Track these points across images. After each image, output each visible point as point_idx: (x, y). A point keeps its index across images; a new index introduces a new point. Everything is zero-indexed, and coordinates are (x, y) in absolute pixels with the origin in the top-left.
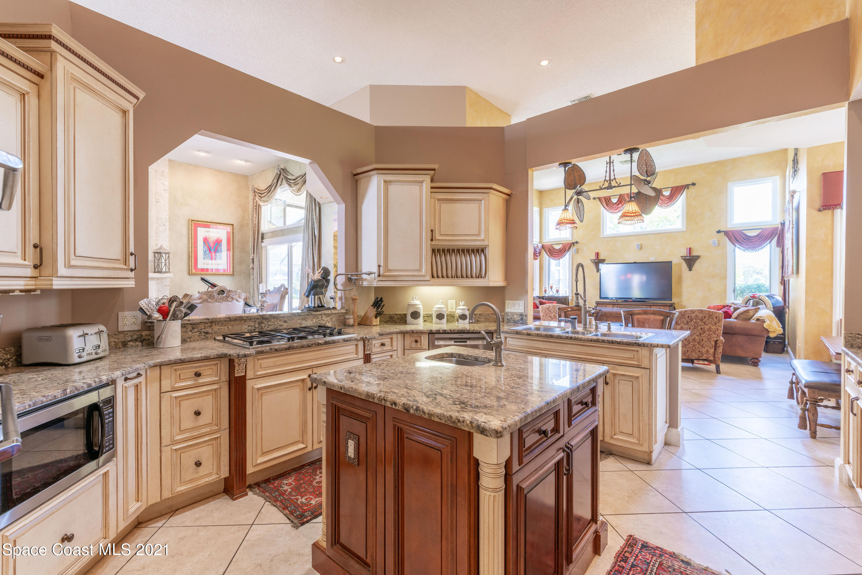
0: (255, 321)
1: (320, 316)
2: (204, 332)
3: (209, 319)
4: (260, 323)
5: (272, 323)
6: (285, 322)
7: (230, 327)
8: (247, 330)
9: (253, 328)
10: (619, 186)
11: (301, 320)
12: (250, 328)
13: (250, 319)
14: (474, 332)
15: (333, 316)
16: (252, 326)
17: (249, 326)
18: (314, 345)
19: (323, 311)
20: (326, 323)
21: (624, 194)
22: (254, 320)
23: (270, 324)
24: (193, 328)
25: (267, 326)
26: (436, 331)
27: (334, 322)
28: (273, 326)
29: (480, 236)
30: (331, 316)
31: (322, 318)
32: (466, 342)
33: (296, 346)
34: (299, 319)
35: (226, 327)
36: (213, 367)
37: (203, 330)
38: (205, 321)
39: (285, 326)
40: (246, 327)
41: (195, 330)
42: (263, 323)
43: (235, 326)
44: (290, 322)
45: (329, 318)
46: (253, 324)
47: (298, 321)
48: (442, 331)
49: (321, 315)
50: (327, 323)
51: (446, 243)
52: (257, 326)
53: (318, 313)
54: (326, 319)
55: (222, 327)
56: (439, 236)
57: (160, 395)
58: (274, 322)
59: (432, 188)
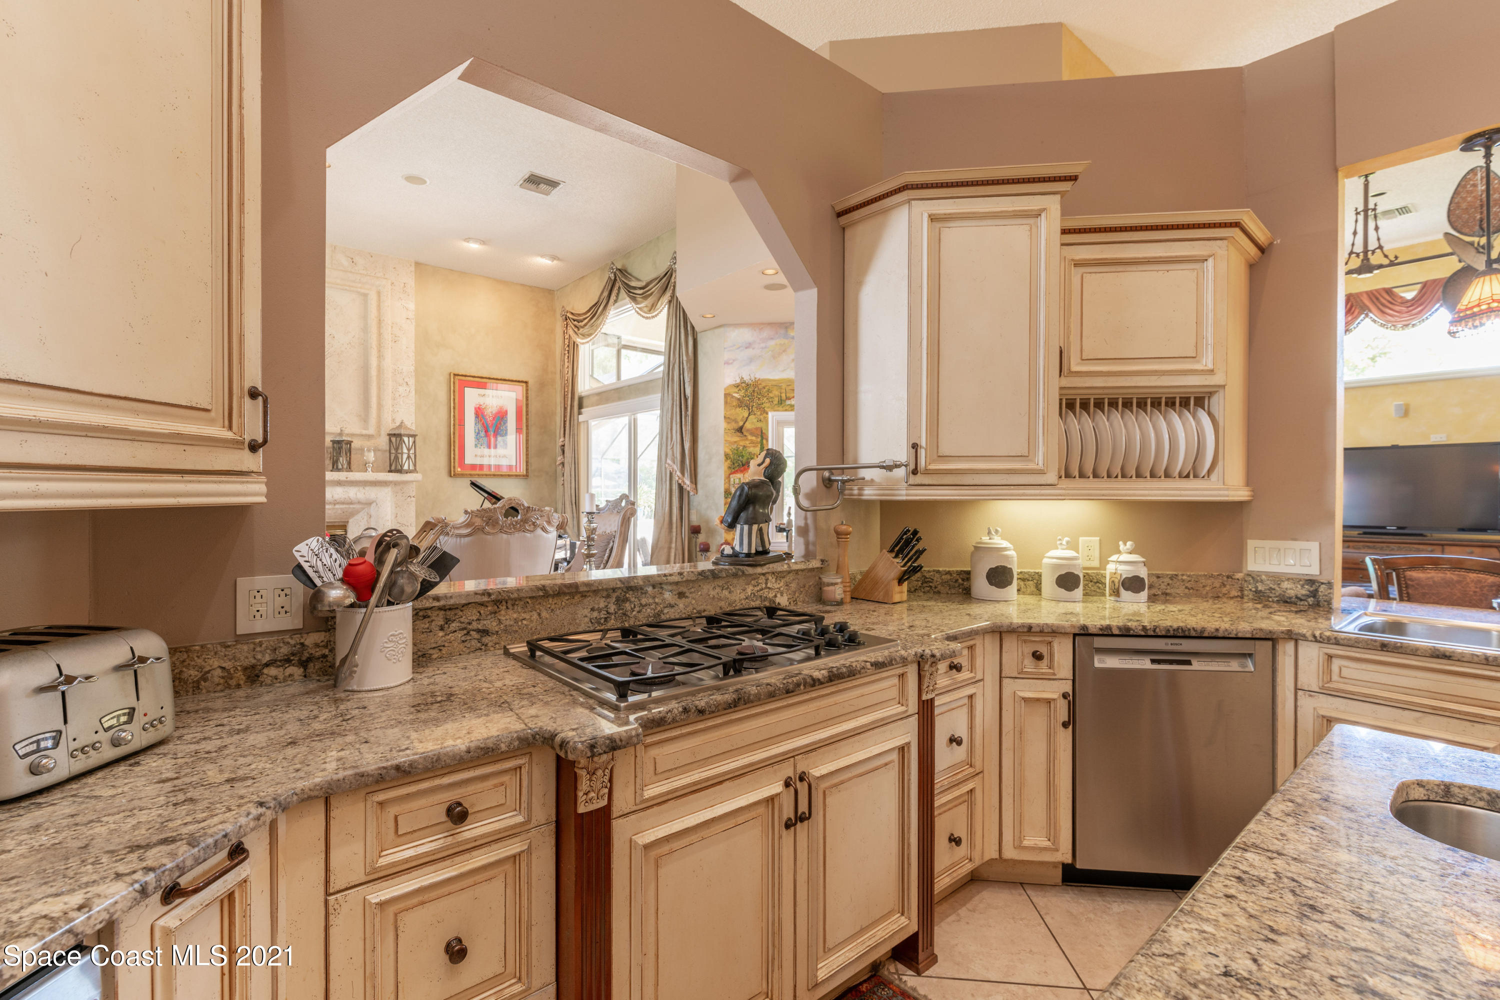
0: (608, 596)
1: (762, 580)
2: (478, 631)
3: (489, 595)
4: (620, 601)
5: (651, 601)
6: (681, 595)
7: (544, 614)
8: (587, 620)
9: (603, 615)
10: (1392, 264)
11: (718, 590)
12: (595, 614)
13: (596, 592)
14: (1220, 634)
16: (600, 610)
17: (593, 610)
18: (802, 687)
19: (771, 565)
20: (776, 596)
21: (1361, 293)
22: (605, 594)
23: (644, 601)
24: (448, 621)
25: (637, 609)
26: (1101, 629)
27: (795, 592)
28: (653, 607)
29: (1198, 362)
30: (787, 579)
31: (766, 584)
32: (1188, 663)
33: (756, 695)
34: (714, 588)
35: (535, 616)
36: (505, 778)
37: (475, 625)
38: (479, 599)
39: (681, 606)
40: (586, 612)
41: (454, 625)
42: (627, 600)
43: (558, 612)
44: (694, 595)
45: (782, 584)
46: (602, 605)
47: (712, 593)
48: (1119, 628)
49: (764, 574)
50: (779, 595)
51: (1099, 382)
52: (612, 608)
53: (759, 570)
54: (776, 586)
55: (527, 616)
56: (1078, 364)
57: (326, 902)
58: (654, 598)
59: (1064, 232)
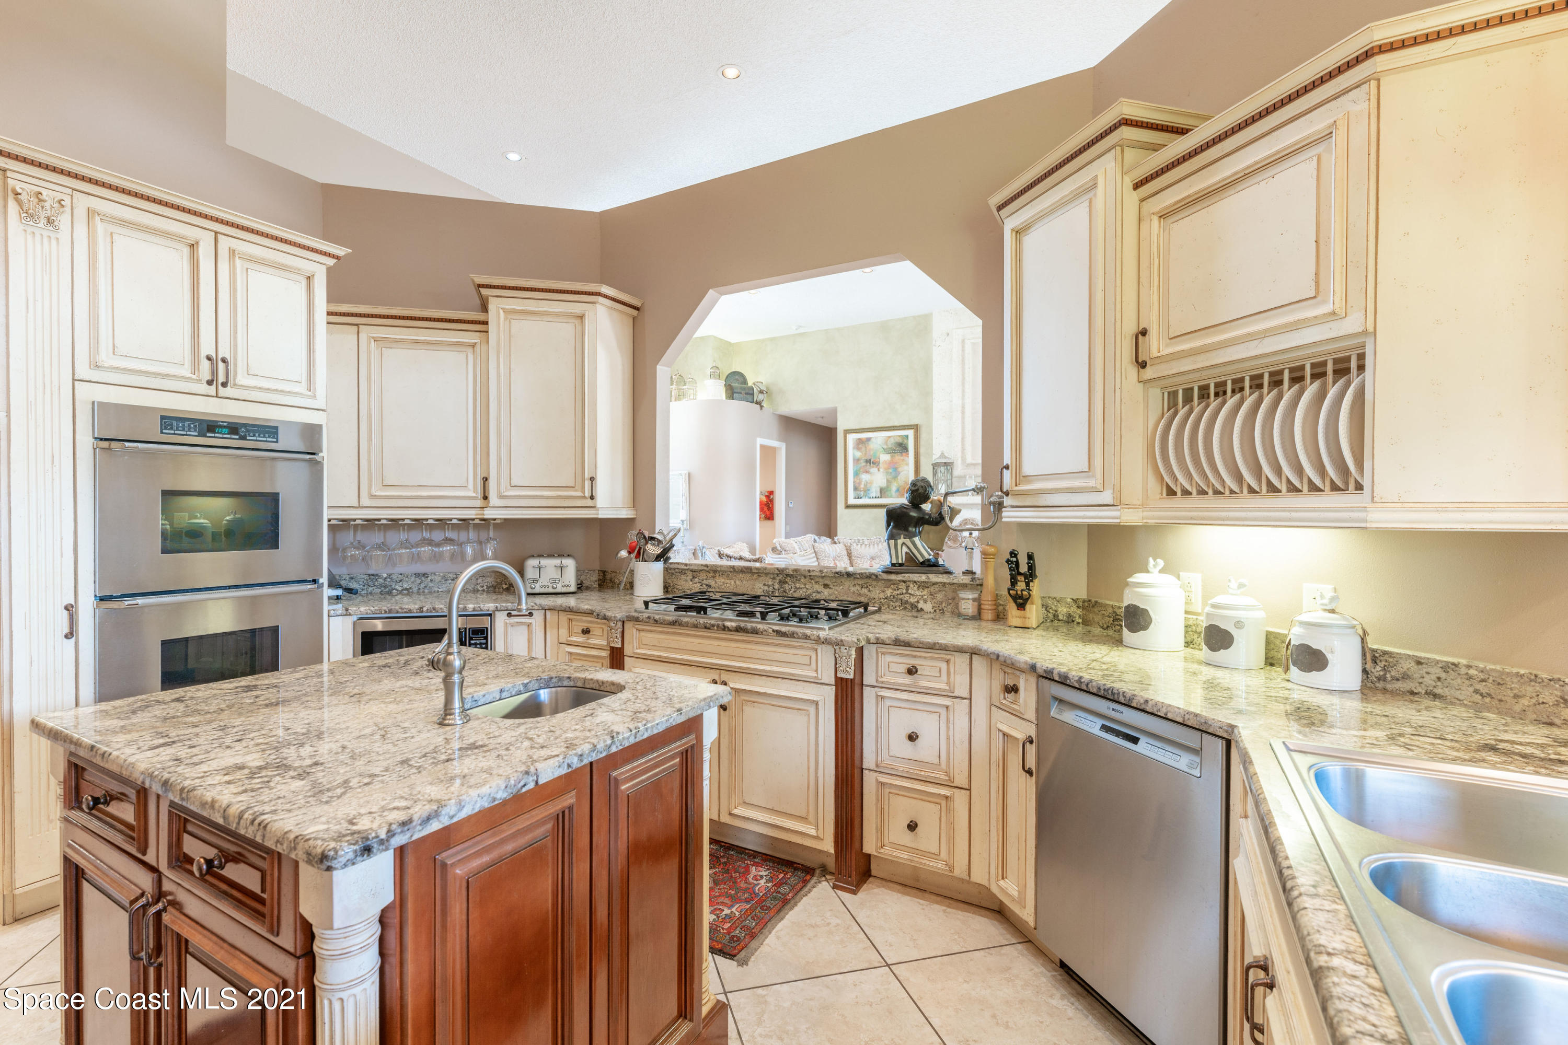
0: (774, 578)
2: (707, 585)
3: (708, 567)
4: (782, 582)
5: (803, 586)
6: (826, 586)
7: (738, 582)
8: (761, 590)
9: (771, 589)
11: (858, 587)
12: (766, 588)
13: (767, 574)
14: (1148, 709)
15: (936, 588)
16: (769, 586)
17: (764, 585)
19: (907, 575)
20: (918, 602)
22: (772, 576)
23: (798, 585)
24: (694, 577)
25: (793, 590)
27: (941, 603)
28: (804, 590)
29: (1324, 302)
30: (932, 589)
31: (907, 590)
32: (1135, 740)
34: (854, 585)
35: (733, 583)
37: (705, 582)
38: (703, 568)
39: (826, 593)
40: (761, 585)
41: (696, 580)
42: (786, 582)
43: (745, 582)
44: (836, 588)
45: (925, 592)
46: (770, 583)
47: (853, 589)
49: (904, 582)
50: (921, 602)
51: (1186, 365)
52: (777, 586)
53: (900, 577)
54: (918, 593)
55: (728, 581)
56: (1167, 346)
58: (805, 584)
59: (1138, 185)
